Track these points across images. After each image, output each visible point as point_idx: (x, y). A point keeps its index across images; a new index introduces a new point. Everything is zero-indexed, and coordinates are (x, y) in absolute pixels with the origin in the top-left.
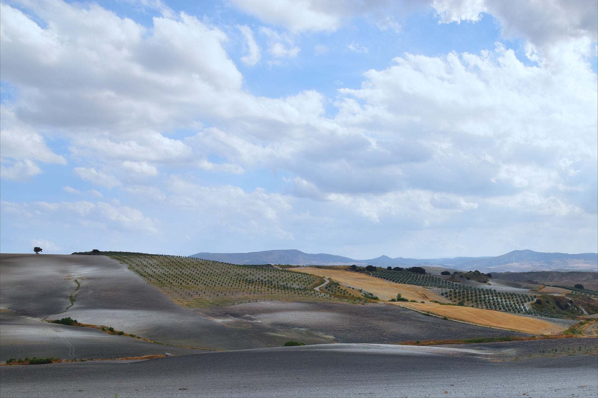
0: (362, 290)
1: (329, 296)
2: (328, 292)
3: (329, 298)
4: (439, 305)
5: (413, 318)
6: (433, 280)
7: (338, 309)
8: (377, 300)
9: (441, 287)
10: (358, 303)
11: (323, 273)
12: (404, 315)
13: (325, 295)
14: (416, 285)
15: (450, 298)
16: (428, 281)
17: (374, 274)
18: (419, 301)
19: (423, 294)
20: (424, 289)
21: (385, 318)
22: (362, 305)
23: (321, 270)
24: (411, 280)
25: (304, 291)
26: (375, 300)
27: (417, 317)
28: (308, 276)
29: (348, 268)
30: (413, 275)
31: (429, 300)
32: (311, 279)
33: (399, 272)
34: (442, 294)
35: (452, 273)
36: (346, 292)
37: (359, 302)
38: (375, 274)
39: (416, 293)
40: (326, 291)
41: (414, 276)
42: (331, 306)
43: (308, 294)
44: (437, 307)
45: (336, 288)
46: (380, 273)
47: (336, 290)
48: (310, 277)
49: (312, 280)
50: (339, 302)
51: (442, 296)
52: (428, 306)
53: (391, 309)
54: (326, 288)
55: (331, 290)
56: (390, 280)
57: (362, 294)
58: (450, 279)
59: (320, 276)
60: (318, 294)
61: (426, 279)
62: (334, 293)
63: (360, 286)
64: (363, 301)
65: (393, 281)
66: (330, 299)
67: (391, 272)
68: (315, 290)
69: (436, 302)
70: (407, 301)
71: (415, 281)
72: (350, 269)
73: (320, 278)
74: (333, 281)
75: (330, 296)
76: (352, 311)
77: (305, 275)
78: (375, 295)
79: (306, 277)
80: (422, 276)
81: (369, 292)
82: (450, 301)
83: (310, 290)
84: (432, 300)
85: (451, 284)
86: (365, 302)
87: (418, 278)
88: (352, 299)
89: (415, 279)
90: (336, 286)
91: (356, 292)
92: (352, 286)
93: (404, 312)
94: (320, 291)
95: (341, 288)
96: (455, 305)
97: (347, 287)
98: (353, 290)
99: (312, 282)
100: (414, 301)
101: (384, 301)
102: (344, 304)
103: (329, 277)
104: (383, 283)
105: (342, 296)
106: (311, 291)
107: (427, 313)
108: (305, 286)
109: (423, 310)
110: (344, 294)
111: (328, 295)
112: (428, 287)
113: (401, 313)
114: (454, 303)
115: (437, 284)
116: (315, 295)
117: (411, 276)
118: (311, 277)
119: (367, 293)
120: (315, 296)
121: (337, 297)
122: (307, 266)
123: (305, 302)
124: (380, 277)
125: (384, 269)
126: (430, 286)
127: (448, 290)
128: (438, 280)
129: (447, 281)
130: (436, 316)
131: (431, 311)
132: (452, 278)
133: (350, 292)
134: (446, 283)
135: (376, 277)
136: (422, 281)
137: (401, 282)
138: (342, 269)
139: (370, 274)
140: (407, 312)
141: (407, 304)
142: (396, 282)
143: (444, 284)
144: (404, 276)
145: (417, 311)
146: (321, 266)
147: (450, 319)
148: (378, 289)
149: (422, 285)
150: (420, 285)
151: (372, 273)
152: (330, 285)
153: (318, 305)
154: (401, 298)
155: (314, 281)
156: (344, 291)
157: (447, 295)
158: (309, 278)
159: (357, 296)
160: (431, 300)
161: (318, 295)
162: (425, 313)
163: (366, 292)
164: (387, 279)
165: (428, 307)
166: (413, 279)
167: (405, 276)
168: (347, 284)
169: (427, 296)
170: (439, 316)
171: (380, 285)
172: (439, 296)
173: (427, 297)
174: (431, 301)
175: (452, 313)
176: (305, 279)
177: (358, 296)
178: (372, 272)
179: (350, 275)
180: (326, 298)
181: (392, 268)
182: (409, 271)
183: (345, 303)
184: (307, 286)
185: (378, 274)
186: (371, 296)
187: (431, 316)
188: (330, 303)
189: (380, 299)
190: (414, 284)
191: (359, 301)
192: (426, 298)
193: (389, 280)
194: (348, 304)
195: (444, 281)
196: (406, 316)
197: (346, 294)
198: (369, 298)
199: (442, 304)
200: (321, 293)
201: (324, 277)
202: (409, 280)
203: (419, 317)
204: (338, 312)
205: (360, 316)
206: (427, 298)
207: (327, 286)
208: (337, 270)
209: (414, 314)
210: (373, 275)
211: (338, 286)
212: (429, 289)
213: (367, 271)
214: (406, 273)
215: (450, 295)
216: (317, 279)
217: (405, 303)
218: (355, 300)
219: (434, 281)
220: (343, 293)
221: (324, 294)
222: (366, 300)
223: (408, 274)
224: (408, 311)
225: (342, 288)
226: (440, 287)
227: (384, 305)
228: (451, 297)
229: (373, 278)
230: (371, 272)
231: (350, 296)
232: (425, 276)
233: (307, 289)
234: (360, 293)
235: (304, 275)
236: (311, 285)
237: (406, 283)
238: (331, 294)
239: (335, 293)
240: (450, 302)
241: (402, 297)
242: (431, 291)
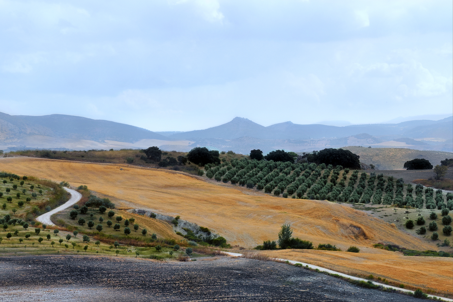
0: (177, 218)
1: (82, 239)
2: (79, 227)
3: (81, 244)
4: (401, 255)
5: (327, 295)
6: (382, 185)
7: (108, 277)
8: (223, 247)
9: (405, 203)
10: (167, 257)
11: (63, 173)
12: (300, 288)
13: (69, 238)
14: (333, 200)
15: (430, 234)
16: (367, 187)
17: (213, 172)
18: (342, 247)
19: (355, 227)
20: (355, 210)
21: (246, 297)
22: (179, 263)
23: (55, 164)
24: (320, 186)
25: (5, 227)
26: (218, 248)
27: (336, 292)
28: (16, 182)
29: (137, 156)
30: (323, 172)
31: (372, 244)
32: (24, 191)
33: (282, 164)
34: (409, 225)
35: (435, 163)
36: (131, 227)
37: (171, 253)
38: (216, 171)
39: (335, 223)
40: (74, 224)
41: (328, 176)
42: (89, 269)
43: (16, 234)
44: (396, 263)
45: (103, 216)
46: (229, 169)
47: (101, 220)
48: (22, 183)
49: (28, 192)
50: (113, 256)
51: (409, 231)
52: (368, 259)
53: (262, 270)
54: (73, 215)
55: (87, 222)
56: (260, 188)
57: (178, 230)
58: (431, 181)
59: (53, 180)
60: (47, 233)
61: (360, 182)
62: (96, 231)
63: (171, 208)
64: (183, 250)
65: (268, 191)
66: (86, 248)
67: (261, 165)
68: (39, 224)
69: (392, 248)
70: (308, 246)
71: (331, 187)
72: (142, 158)
73: (54, 188)
74: (93, 194)
75: (86, 240)
76: (150, 281)
77: (8, 180)
78: (215, 234)
79: (10, 186)
80: (349, 176)
81: (200, 225)
82: (432, 243)
83: (22, 224)
84: (380, 242)
85: (434, 196)
86: (189, 252)
87: (339, 181)
88: (149, 246)
89: (329, 183)
90: (102, 211)
91: (161, 226)
92: (149, 207)
93: (299, 279)
94: (54, 225)
95: (116, 215)
96: (446, 255)
97: (134, 212)
98: (151, 219)
99: (28, 200)
100: (329, 248)
101: (242, 248)
102: (126, 262)
103: (80, 185)
104: (237, 196)
105: (120, 239)
106: (26, 227)
107: (366, 281)
108: (7, 212)
109: (355, 271)
110: (127, 232)
111: (78, 235)
112: (367, 205)
113: (292, 283)
114: (445, 250)
115: (394, 196)
116: (38, 237)
117: (320, 175)
118: (26, 185)
119: (194, 228)
120: (40, 240)
121: (106, 242)
122: (11, 153)
123: (9, 260)
124: (230, 179)
125: (242, 156)
126: (374, 204)
127: (426, 213)
128: (395, 184)
129: (422, 188)
130: (394, 288)
131: (377, 273)
132: (438, 178)
133: (143, 226)
134: (419, 192)
135: (218, 180)
136: (350, 188)
137: (291, 192)
138: (119, 158)
139: (201, 174)
140: (308, 279)
141: (308, 255)
142: (277, 194)
143: (414, 196)
144: (298, 175)
145: (336, 276)
146: (55, 152)
147: (432, 296)
148: (223, 215)
149: (351, 201)
150: (346, 201)
151: (206, 169)
152: (85, 208)
153: (50, 267)
154: (291, 238)
155: (34, 196)
156: (127, 223)
157: (422, 228)
158: (20, 189)
159: (164, 238)
160: (377, 243)
161: (49, 237)
162: (361, 279)
163: (190, 225)
164: (250, 186)
165: (370, 263)
166: (325, 182)
167: (301, 177)
168: (136, 204)
169: (365, 230)
170: (402, 287)
171: (232, 203)
172: (399, 231)
173: (364, 235)
174: (376, 246)
175: (440, 278)
176: (8, 190)
177: (169, 236)
178: (207, 165)
179: (144, 175)
180: (74, 244)
181: (264, 154)
182: (312, 161)
183: (129, 258)
184: (14, 211)
185: (224, 172)
186: (204, 236)
187: (378, 288)
188: (85, 259)
189: (231, 245)
190: (329, 199)
191: (171, 250)
192: (362, 237)
193: (255, 188)
194: (139, 259)
195: (414, 186)
196: (308, 290)
197: (132, 232)
198: (198, 241)
199: (408, 254)
200: (56, 232)
201: (66, 185)
202: (312, 187)
203: (344, 293)
204: (108, 285)
205: (175, 295)
206: (365, 237)
207: (74, 210)
208: (103, 161)
209: (329, 283)
210: (210, 176)
211: (108, 210)
212: (370, 212)
213: (193, 164)
214: (304, 168)
215: (433, 228)
216: (45, 191)
217: (303, 254)
218: (158, 249)
219: (385, 187)
220: (122, 229)
221: (67, 233)
222: (191, 248)
223: (310, 168)
224: (313, 275)
225: (119, 216)
226: (402, 204)
227: (243, 262)
228: (435, 232)
229: (210, 185)
230: (203, 165)
231: (143, 238)
232: (359, 175)
233: (15, 221)
234: (174, 228)
235: (4, 179)
236: (27, 207)
237: (305, 195)
238: (89, 234)
239: (99, 228)
240: (433, 247)
241: (295, 235)
242: (376, 216)
